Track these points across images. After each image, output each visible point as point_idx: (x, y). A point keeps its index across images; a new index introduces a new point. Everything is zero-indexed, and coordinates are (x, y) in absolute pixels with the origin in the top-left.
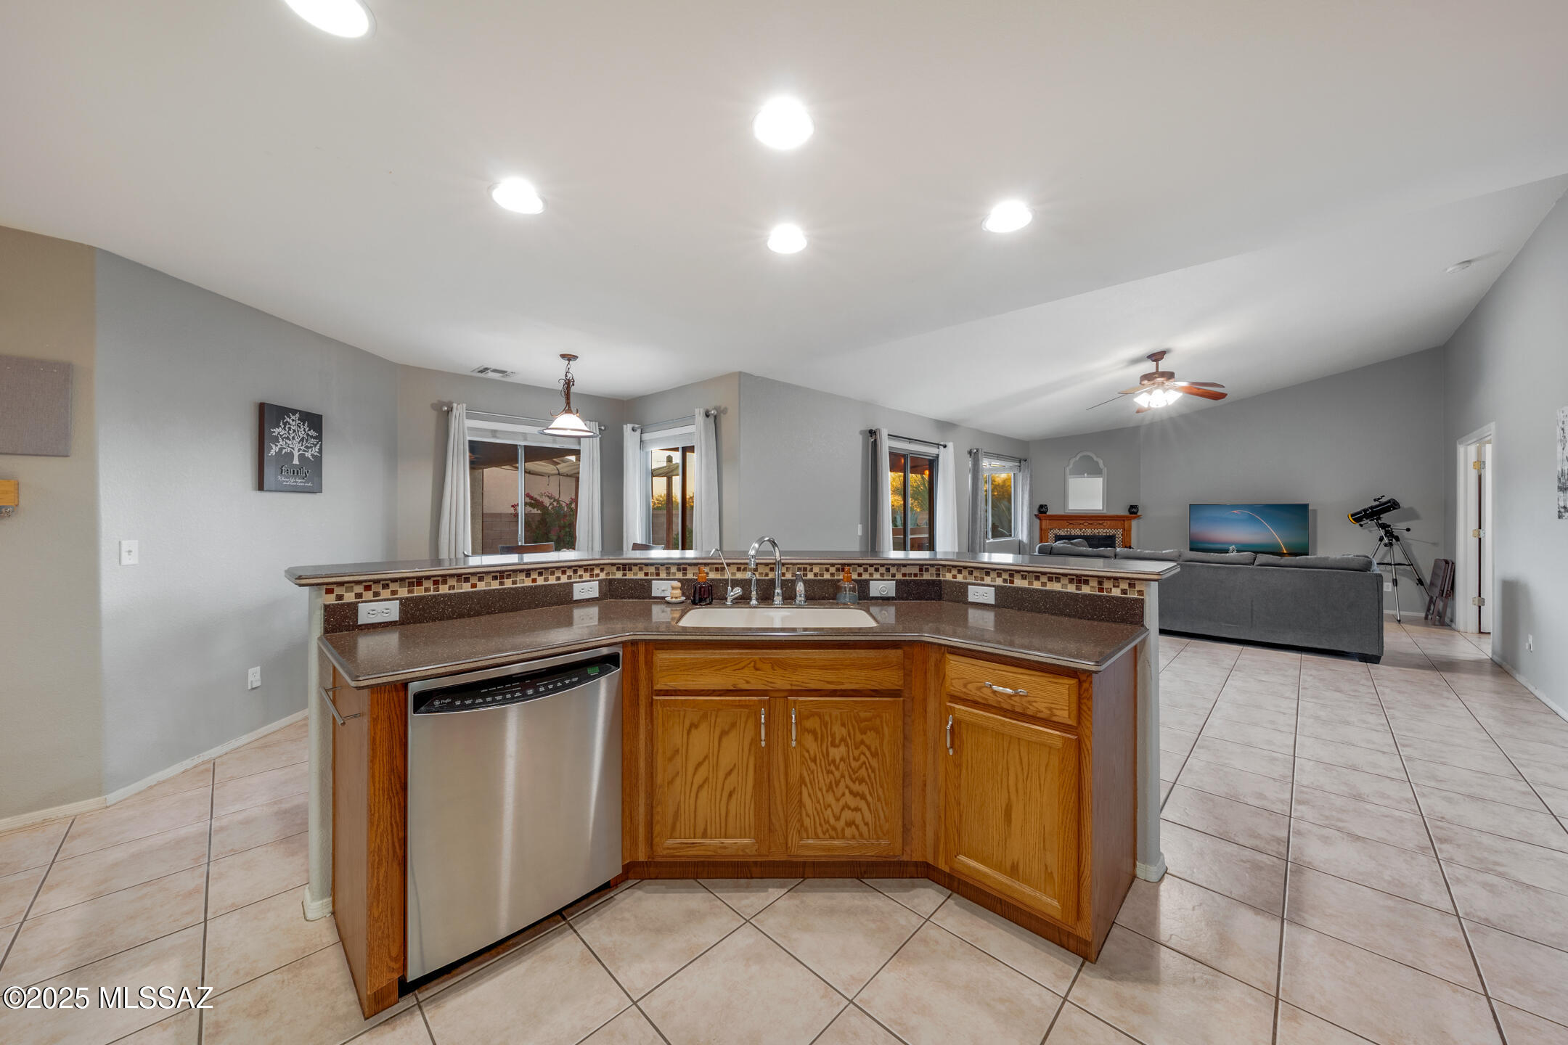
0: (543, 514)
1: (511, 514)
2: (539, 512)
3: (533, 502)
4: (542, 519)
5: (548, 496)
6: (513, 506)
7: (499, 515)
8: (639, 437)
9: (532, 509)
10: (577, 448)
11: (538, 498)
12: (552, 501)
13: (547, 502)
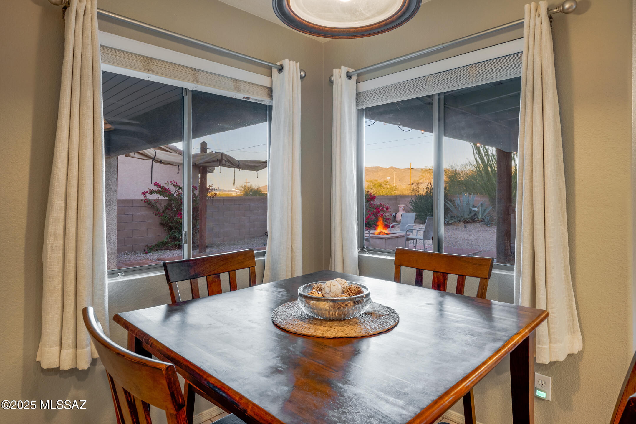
0: (170, 200)
1: (142, 200)
2: (166, 198)
3: (160, 190)
4: (168, 205)
5: (174, 185)
6: (143, 193)
7: (131, 201)
8: (355, 87)
9: (159, 196)
10: (266, 101)
11: (165, 186)
12: (177, 188)
13: (173, 189)
